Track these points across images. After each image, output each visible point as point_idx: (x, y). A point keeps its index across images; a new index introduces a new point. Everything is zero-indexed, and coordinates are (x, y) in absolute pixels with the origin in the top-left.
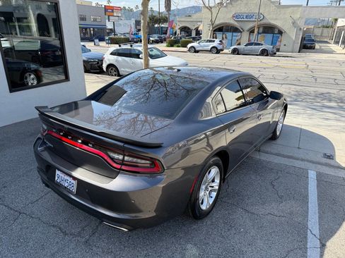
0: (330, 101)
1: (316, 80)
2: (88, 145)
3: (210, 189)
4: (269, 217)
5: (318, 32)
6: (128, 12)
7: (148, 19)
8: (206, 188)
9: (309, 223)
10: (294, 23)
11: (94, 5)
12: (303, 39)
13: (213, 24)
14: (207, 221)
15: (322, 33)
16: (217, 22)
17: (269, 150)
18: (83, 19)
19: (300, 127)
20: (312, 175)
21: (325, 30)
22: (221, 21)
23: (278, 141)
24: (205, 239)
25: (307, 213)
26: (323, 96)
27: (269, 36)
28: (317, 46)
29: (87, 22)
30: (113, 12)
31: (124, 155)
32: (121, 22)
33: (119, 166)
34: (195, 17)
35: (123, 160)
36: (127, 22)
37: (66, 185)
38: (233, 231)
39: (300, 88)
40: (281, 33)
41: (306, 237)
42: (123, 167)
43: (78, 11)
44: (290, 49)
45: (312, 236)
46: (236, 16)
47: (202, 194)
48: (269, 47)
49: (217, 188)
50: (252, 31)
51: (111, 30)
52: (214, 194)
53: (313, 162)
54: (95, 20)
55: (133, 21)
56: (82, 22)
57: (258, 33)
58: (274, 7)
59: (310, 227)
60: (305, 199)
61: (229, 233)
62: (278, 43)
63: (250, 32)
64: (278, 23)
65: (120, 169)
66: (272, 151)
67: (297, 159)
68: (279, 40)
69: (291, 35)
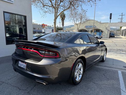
0: (123, 51)
1: (117, 45)
2: (32, 49)
3: (79, 73)
4: (104, 85)
5: (115, 32)
6: (49, 27)
7: (56, 29)
8: (78, 72)
9: (121, 87)
10: (106, 28)
11: (38, 24)
12: (110, 34)
13: (78, 29)
14: (78, 86)
15: (117, 32)
16: (80, 29)
17: (102, 65)
18: (34, 29)
19: (113, 58)
20: (120, 72)
21: (118, 31)
22: (81, 28)
23: (105, 62)
24: (78, 92)
25: (120, 84)
26: (120, 50)
27: (98, 33)
28: (115, 36)
29: (36, 30)
30: (44, 26)
31: (45, 51)
32: (47, 30)
33: (43, 56)
34: (72, 28)
35: (45, 53)
36: (49, 30)
37: (22, 66)
38: (89, 90)
39: (111, 48)
40: (102, 32)
41: (120, 92)
42: (45, 56)
43: (33, 26)
44: (106, 37)
45: (123, 92)
46: (86, 27)
47: (76, 74)
48: (98, 36)
49: (82, 73)
50: (92, 31)
51: (44, 32)
52: (81, 76)
53: (119, 69)
54: (38, 29)
55: (51, 30)
56: (34, 30)
57: (94, 32)
58: (99, 24)
59: (121, 89)
60: (118, 79)
61: (87, 90)
62: (101, 35)
63: (91, 32)
64: (101, 29)
65: (43, 57)
66: (103, 65)
67: (113, 68)
68: (102, 34)
69: (106, 32)
